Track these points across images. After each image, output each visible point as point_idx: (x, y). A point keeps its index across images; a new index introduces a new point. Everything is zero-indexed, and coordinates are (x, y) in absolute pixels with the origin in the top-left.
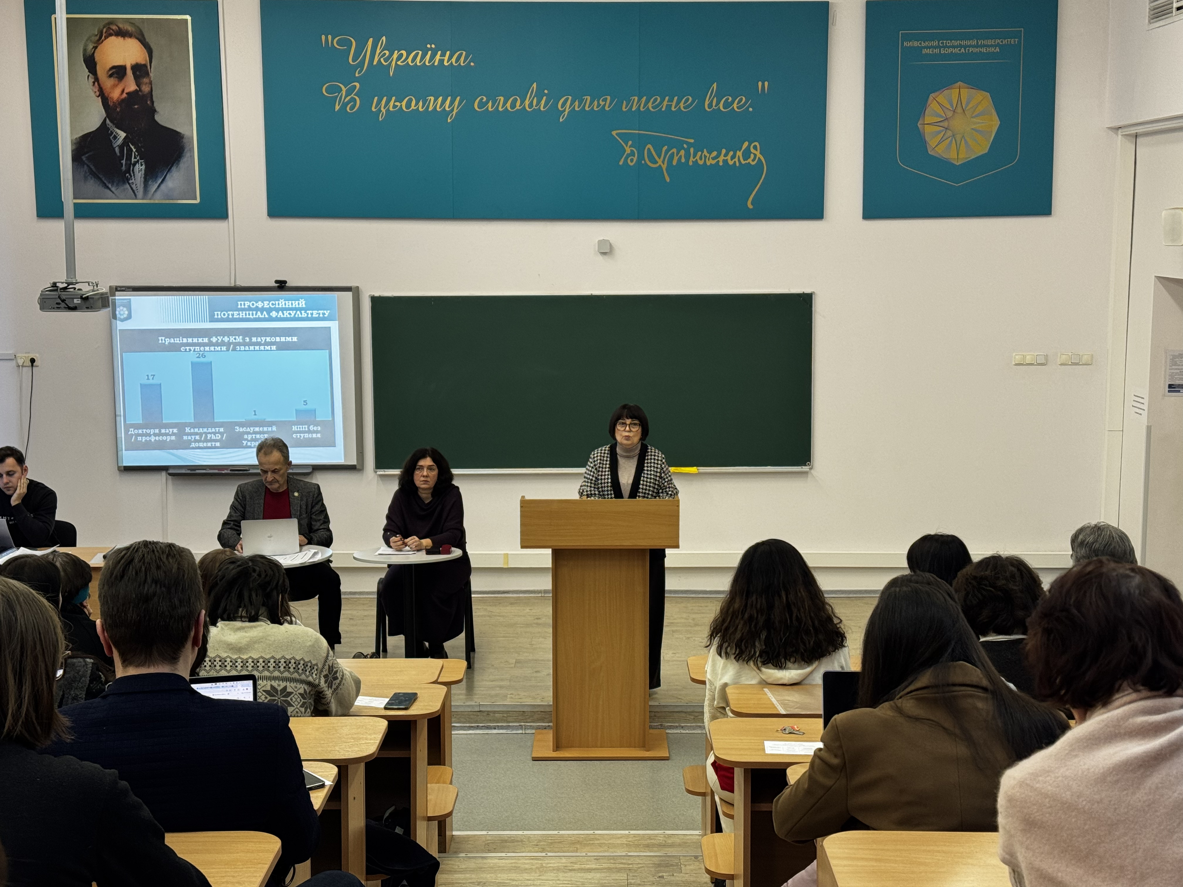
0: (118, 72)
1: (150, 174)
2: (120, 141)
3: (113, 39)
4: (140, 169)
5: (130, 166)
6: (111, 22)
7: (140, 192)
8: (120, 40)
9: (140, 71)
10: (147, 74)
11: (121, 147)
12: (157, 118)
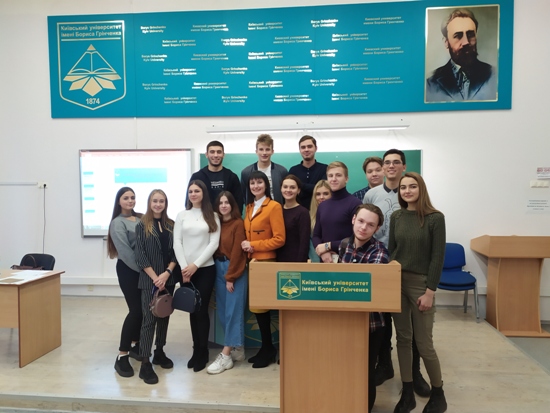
0: (459, 35)
1: (472, 88)
2: (457, 70)
3: (457, 19)
4: (467, 85)
5: (462, 83)
6: (457, 10)
7: (466, 97)
8: (461, 18)
9: (470, 34)
10: (474, 35)
11: (458, 74)
12: (478, 58)
